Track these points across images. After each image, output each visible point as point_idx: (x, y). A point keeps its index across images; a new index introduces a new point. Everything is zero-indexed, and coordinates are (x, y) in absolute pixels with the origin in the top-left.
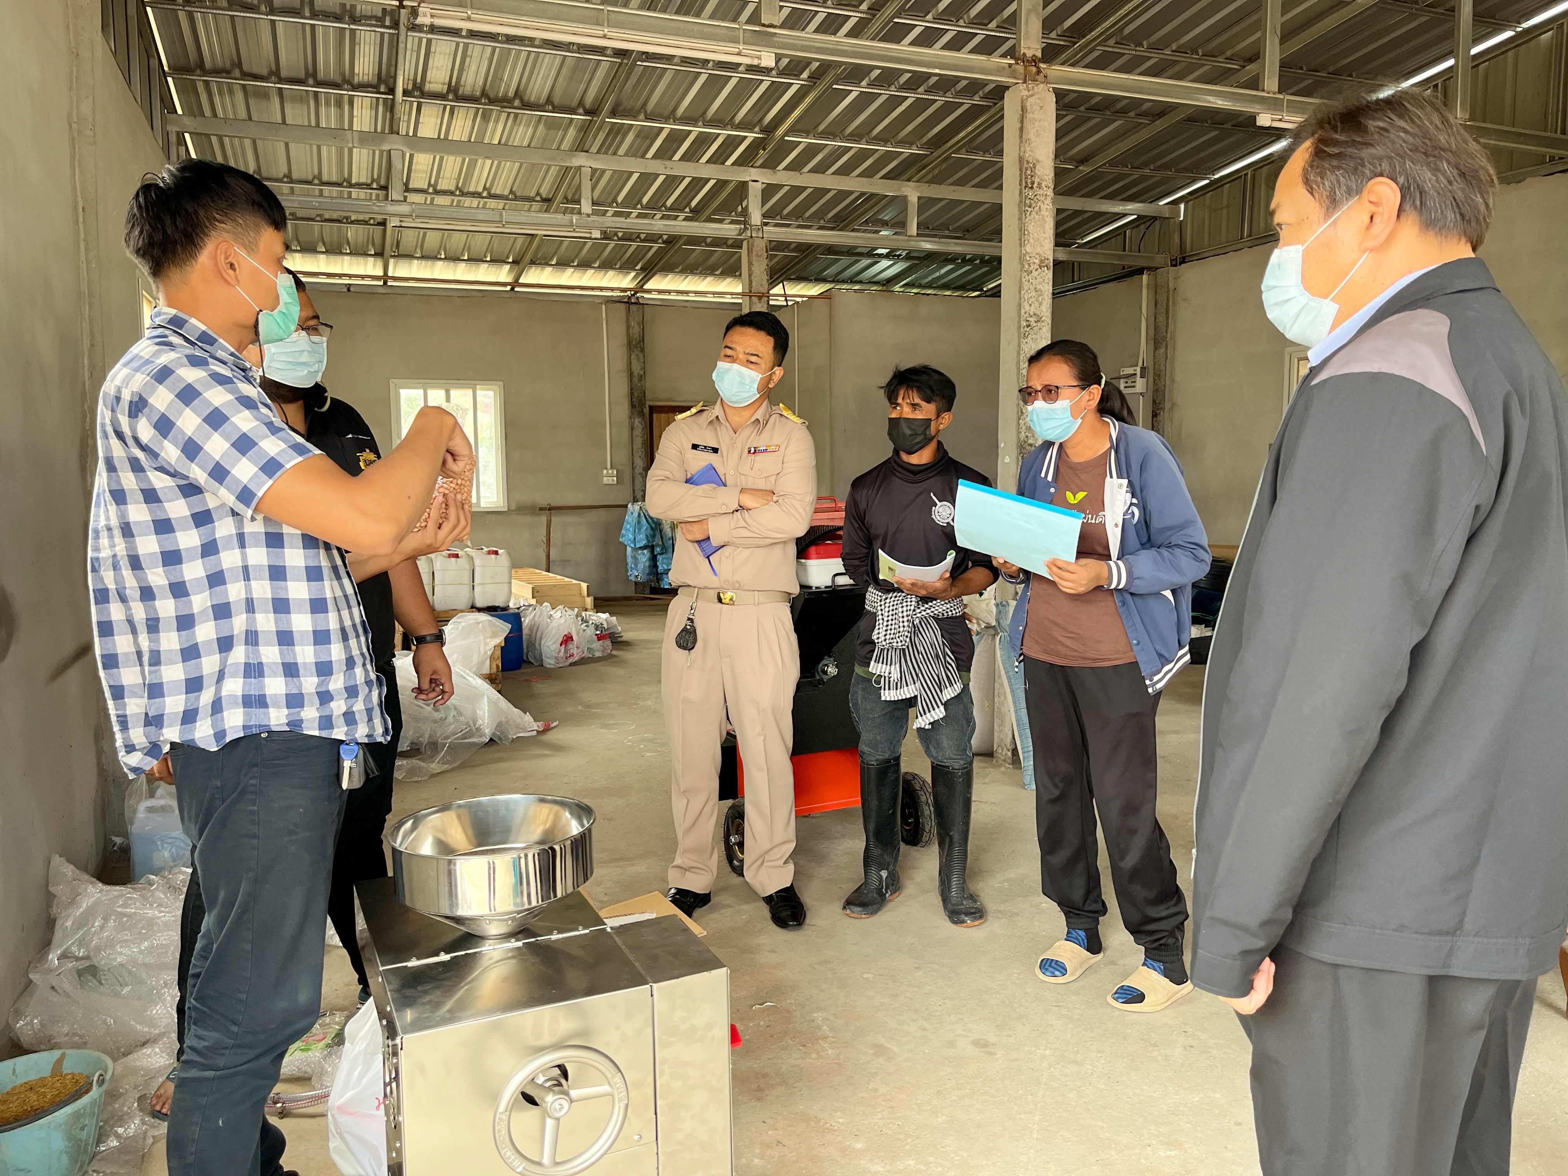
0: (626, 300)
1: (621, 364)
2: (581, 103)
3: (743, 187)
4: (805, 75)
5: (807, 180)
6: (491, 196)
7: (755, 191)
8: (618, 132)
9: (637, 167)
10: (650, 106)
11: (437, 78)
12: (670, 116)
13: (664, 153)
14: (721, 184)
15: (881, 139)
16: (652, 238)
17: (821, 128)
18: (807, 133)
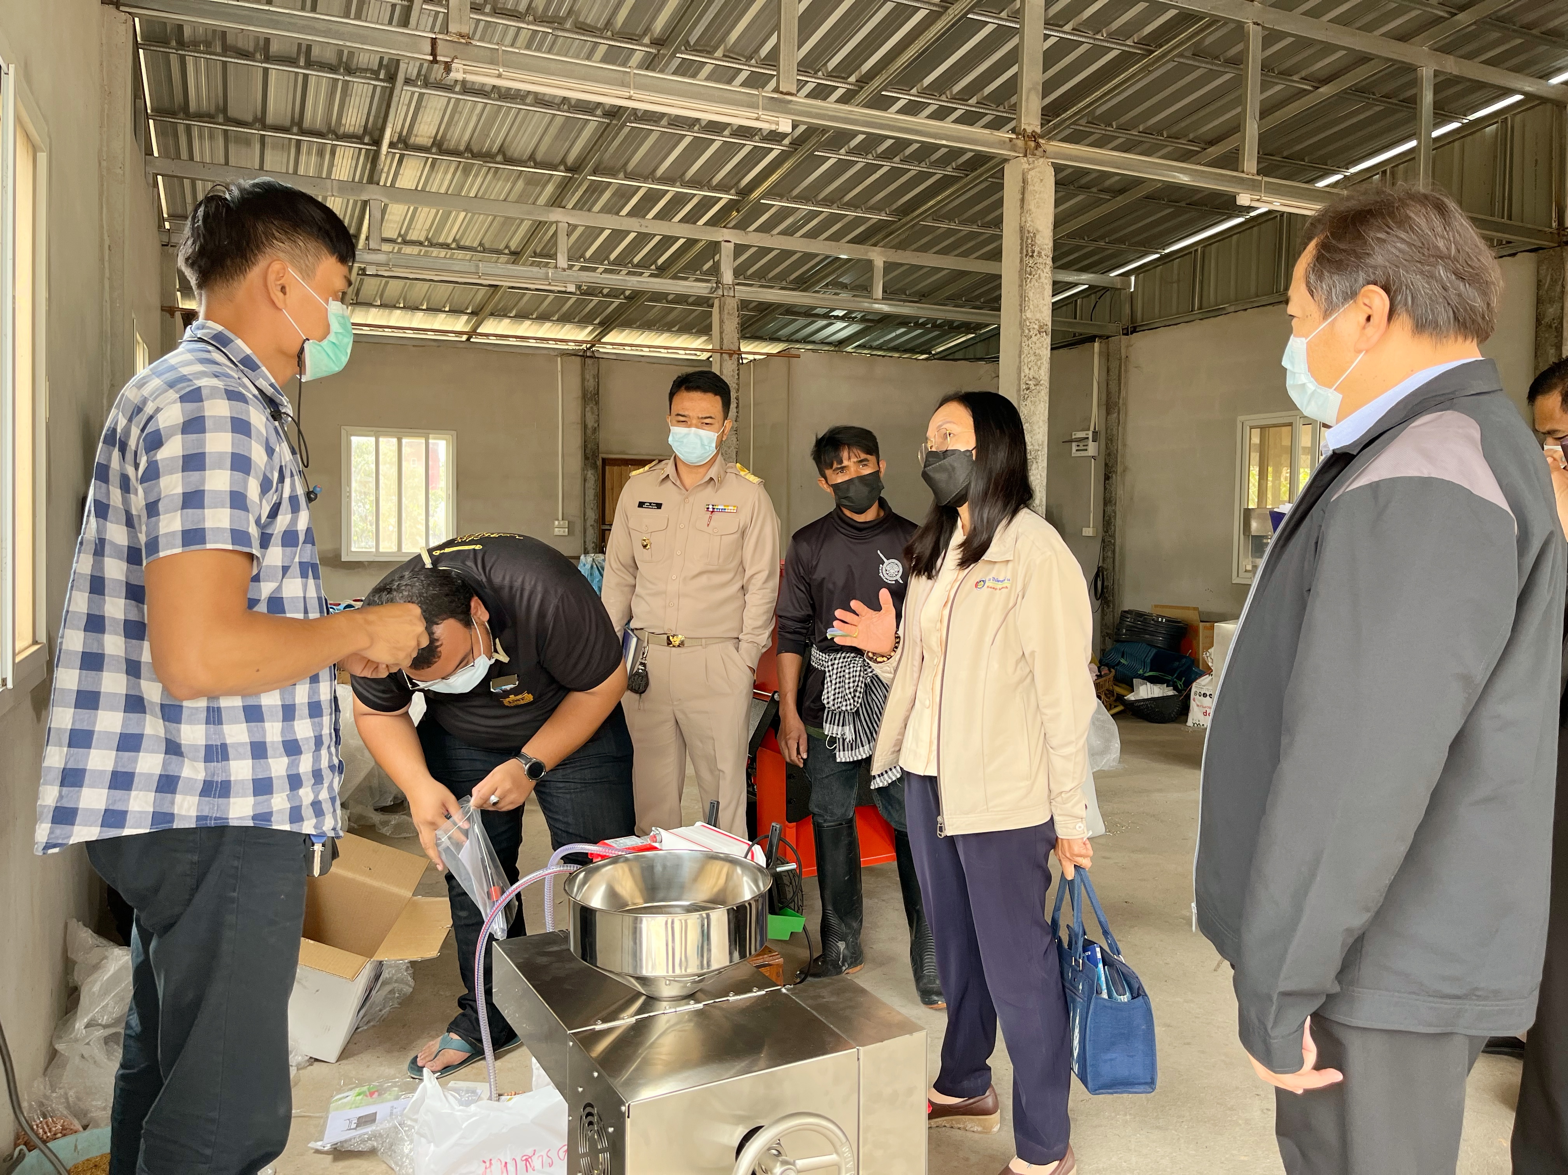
0: (581, 354)
1: (575, 416)
2: (563, 161)
3: (714, 247)
4: (786, 141)
5: (775, 241)
6: (460, 248)
7: (727, 250)
8: (596, 189)
9: (611, 223)
10: (631, 166)
11: (425, 132)
12: (650, 176)
13: (639, 211)
14: (691, 243)
15: (852, 205)
16: (615, 293)
17: (795, 192)
18: (781, 197)
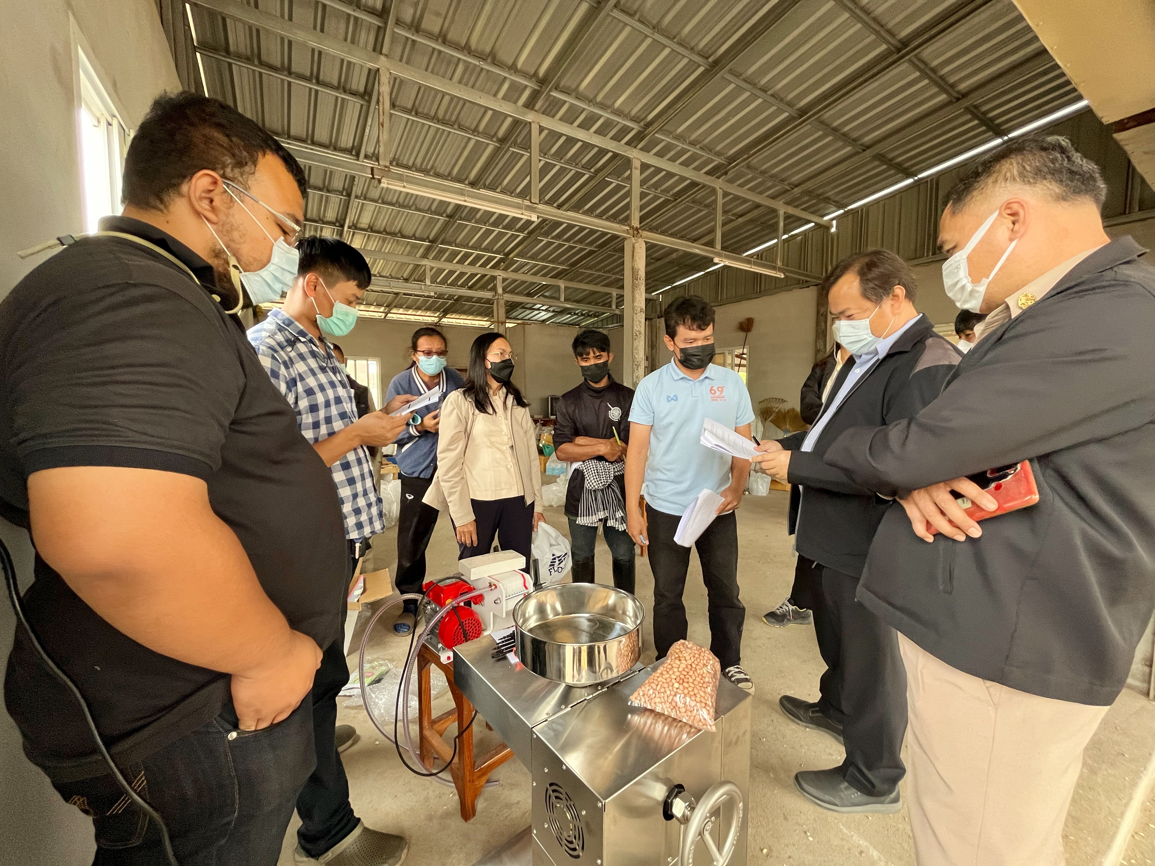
2: (428, 238)
3: (494, 278)
4: (526, 232)
5: (520, 277)
6: (381, 276)
7: (499, 279)
8: (443, 251)
9: (448, 267)
10: (458, 241)
11: (365, 221)
12: (466, 246)
13: (461, 262)
14: (484, 276)
15: (551, 262)
16: (451, 297)
17: (529, 255)
18: (522, 257)
